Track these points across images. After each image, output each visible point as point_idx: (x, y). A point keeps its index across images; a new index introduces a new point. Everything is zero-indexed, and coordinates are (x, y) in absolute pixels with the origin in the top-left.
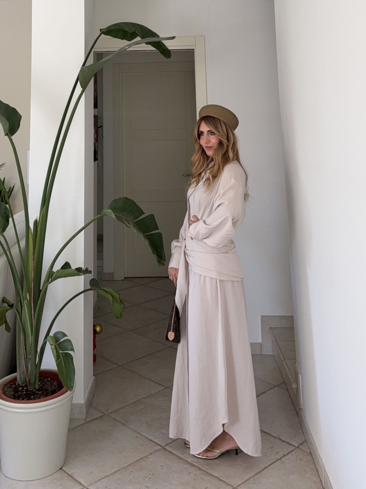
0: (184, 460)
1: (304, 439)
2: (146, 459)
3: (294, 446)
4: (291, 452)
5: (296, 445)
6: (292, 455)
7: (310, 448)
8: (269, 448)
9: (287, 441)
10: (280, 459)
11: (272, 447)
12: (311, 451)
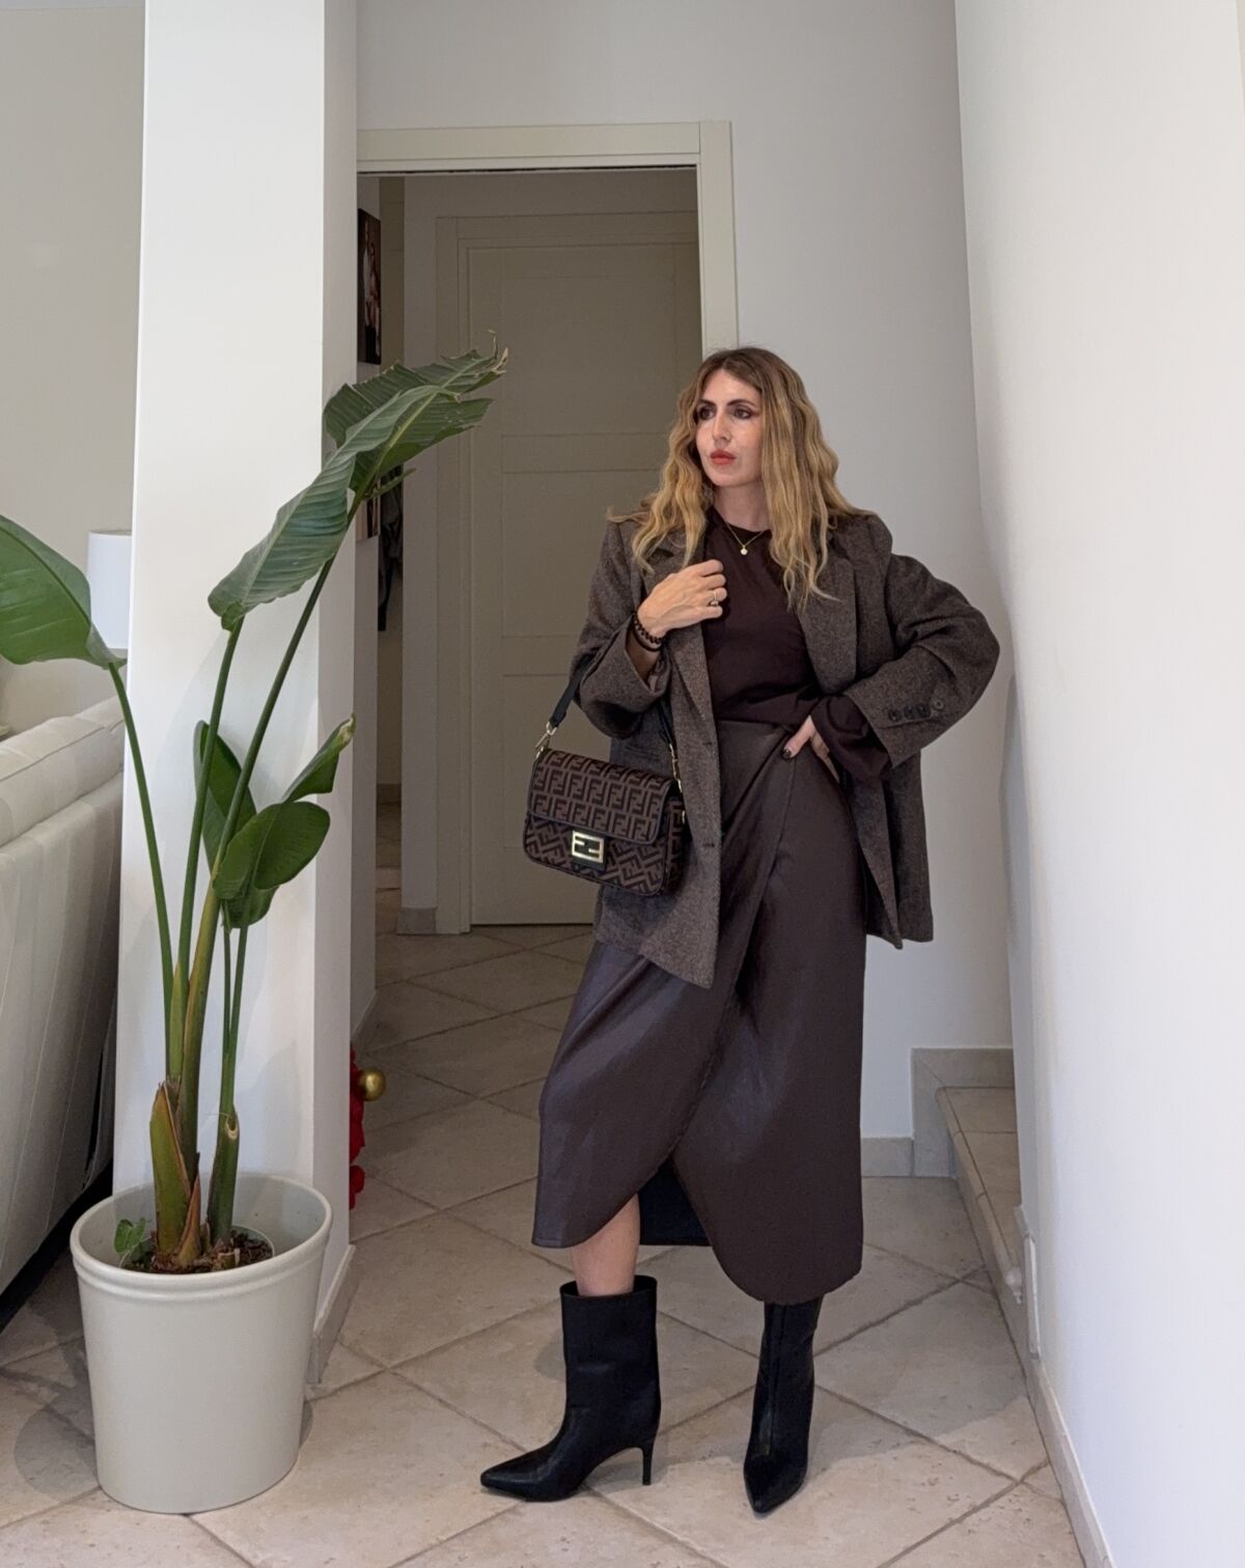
0: (639, 1521)
1: (1043, 1457)
2: (509, 1516)
3: (1009, 1477)
4: (998, 1497)
5: (1017, 1474)
6: (1002, 1508)
7: (1060, 1486)
8: (923, 1484)
9: (985, 1461)
10: (960, 1521)
11: (937, 1479)
12: (1066, 1496)
